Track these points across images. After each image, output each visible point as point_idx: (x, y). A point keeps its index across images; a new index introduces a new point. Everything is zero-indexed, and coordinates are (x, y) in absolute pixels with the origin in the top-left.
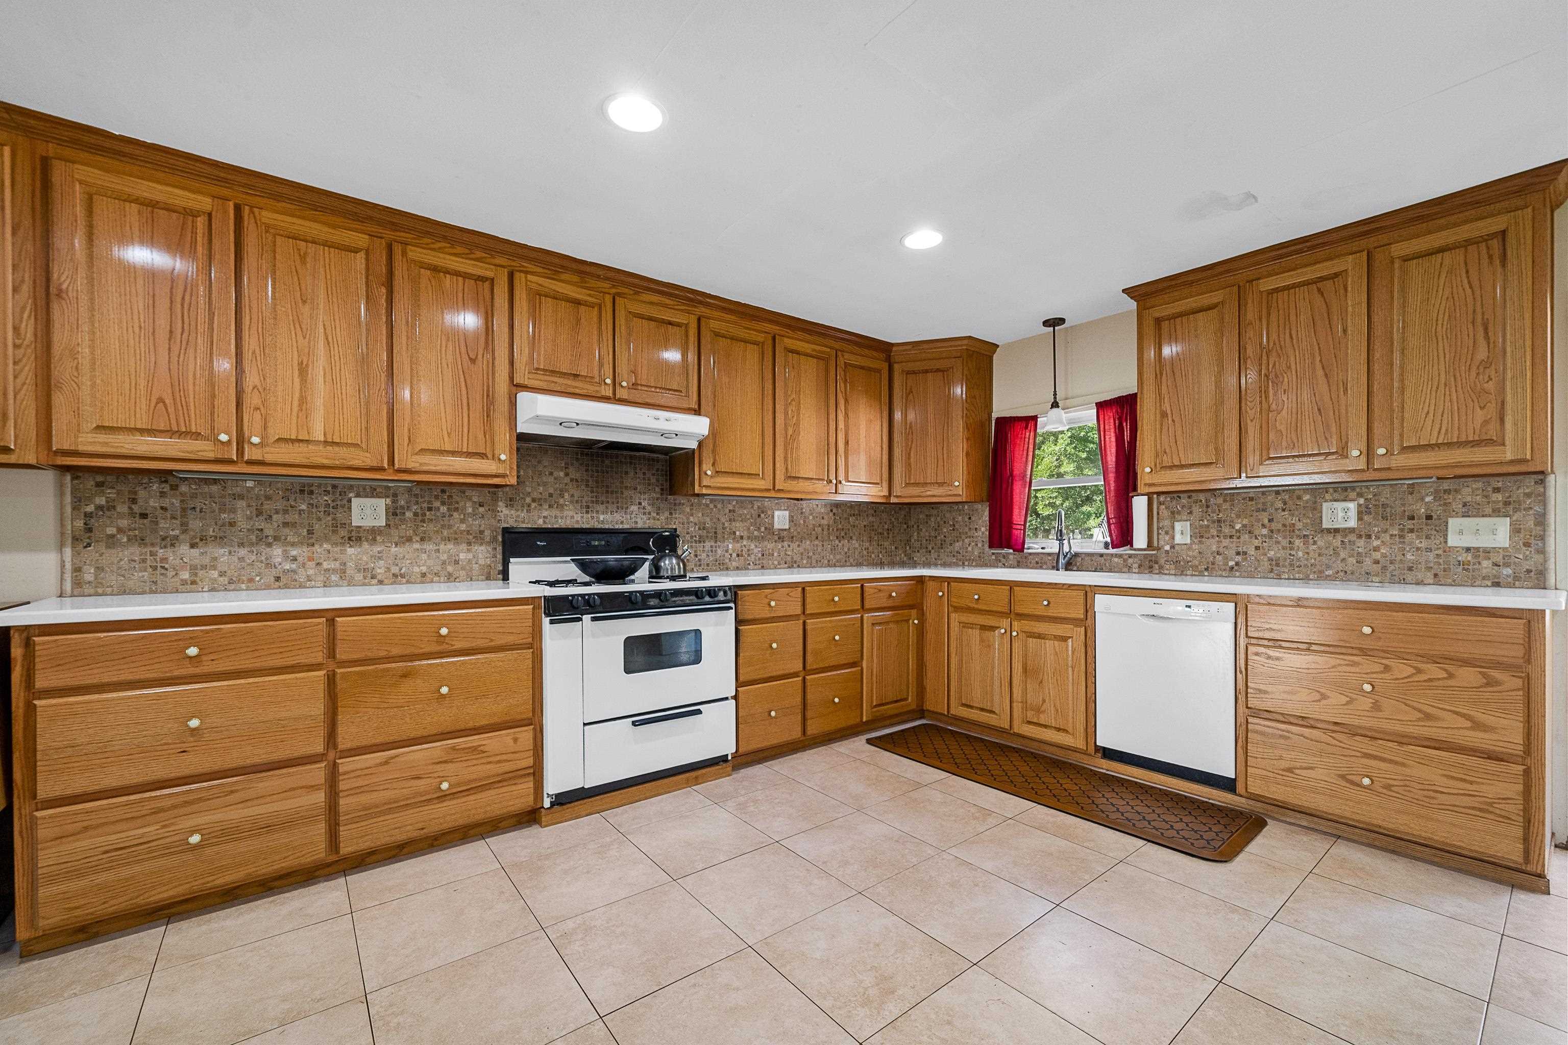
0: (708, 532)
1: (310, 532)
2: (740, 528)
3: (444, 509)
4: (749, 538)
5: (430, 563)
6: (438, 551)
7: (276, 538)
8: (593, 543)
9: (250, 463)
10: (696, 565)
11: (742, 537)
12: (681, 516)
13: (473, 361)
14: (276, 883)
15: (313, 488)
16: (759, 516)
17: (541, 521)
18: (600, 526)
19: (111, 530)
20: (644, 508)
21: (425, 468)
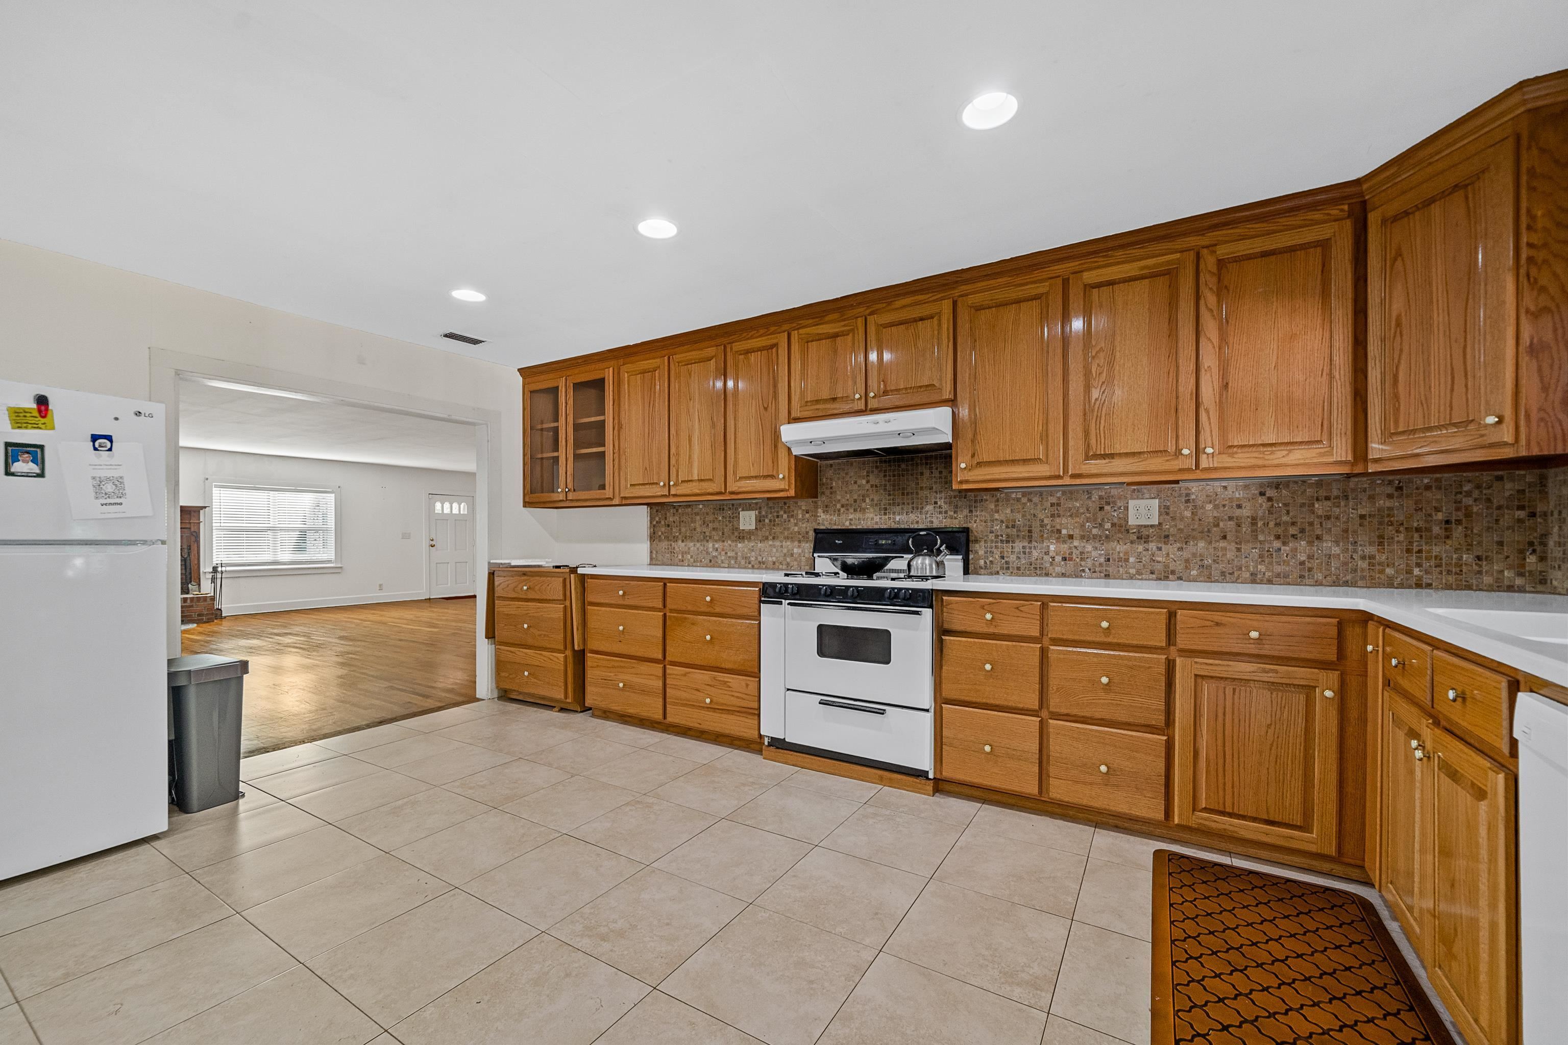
0: (1019, 531)
1: (723, 534)
2: (1067, 525)
3: (785, 516)
4: (1082, 537)
5: (778, 554)
6: (782, 546)
7: (710, 537)
8: (880, 542)
9: (675, 495)
10: (1002, 568)
11: (1071, 537)
12: (983, 513)
13: (766, 409)
14: (656, 725)
15: (725, 507)
16: (1101, 509)
17: (847, 523)
18: (896, 526)
19: (660, 533)
20: (940, 507)
21: (741, 490)
